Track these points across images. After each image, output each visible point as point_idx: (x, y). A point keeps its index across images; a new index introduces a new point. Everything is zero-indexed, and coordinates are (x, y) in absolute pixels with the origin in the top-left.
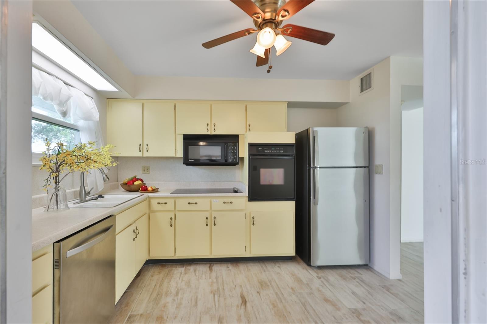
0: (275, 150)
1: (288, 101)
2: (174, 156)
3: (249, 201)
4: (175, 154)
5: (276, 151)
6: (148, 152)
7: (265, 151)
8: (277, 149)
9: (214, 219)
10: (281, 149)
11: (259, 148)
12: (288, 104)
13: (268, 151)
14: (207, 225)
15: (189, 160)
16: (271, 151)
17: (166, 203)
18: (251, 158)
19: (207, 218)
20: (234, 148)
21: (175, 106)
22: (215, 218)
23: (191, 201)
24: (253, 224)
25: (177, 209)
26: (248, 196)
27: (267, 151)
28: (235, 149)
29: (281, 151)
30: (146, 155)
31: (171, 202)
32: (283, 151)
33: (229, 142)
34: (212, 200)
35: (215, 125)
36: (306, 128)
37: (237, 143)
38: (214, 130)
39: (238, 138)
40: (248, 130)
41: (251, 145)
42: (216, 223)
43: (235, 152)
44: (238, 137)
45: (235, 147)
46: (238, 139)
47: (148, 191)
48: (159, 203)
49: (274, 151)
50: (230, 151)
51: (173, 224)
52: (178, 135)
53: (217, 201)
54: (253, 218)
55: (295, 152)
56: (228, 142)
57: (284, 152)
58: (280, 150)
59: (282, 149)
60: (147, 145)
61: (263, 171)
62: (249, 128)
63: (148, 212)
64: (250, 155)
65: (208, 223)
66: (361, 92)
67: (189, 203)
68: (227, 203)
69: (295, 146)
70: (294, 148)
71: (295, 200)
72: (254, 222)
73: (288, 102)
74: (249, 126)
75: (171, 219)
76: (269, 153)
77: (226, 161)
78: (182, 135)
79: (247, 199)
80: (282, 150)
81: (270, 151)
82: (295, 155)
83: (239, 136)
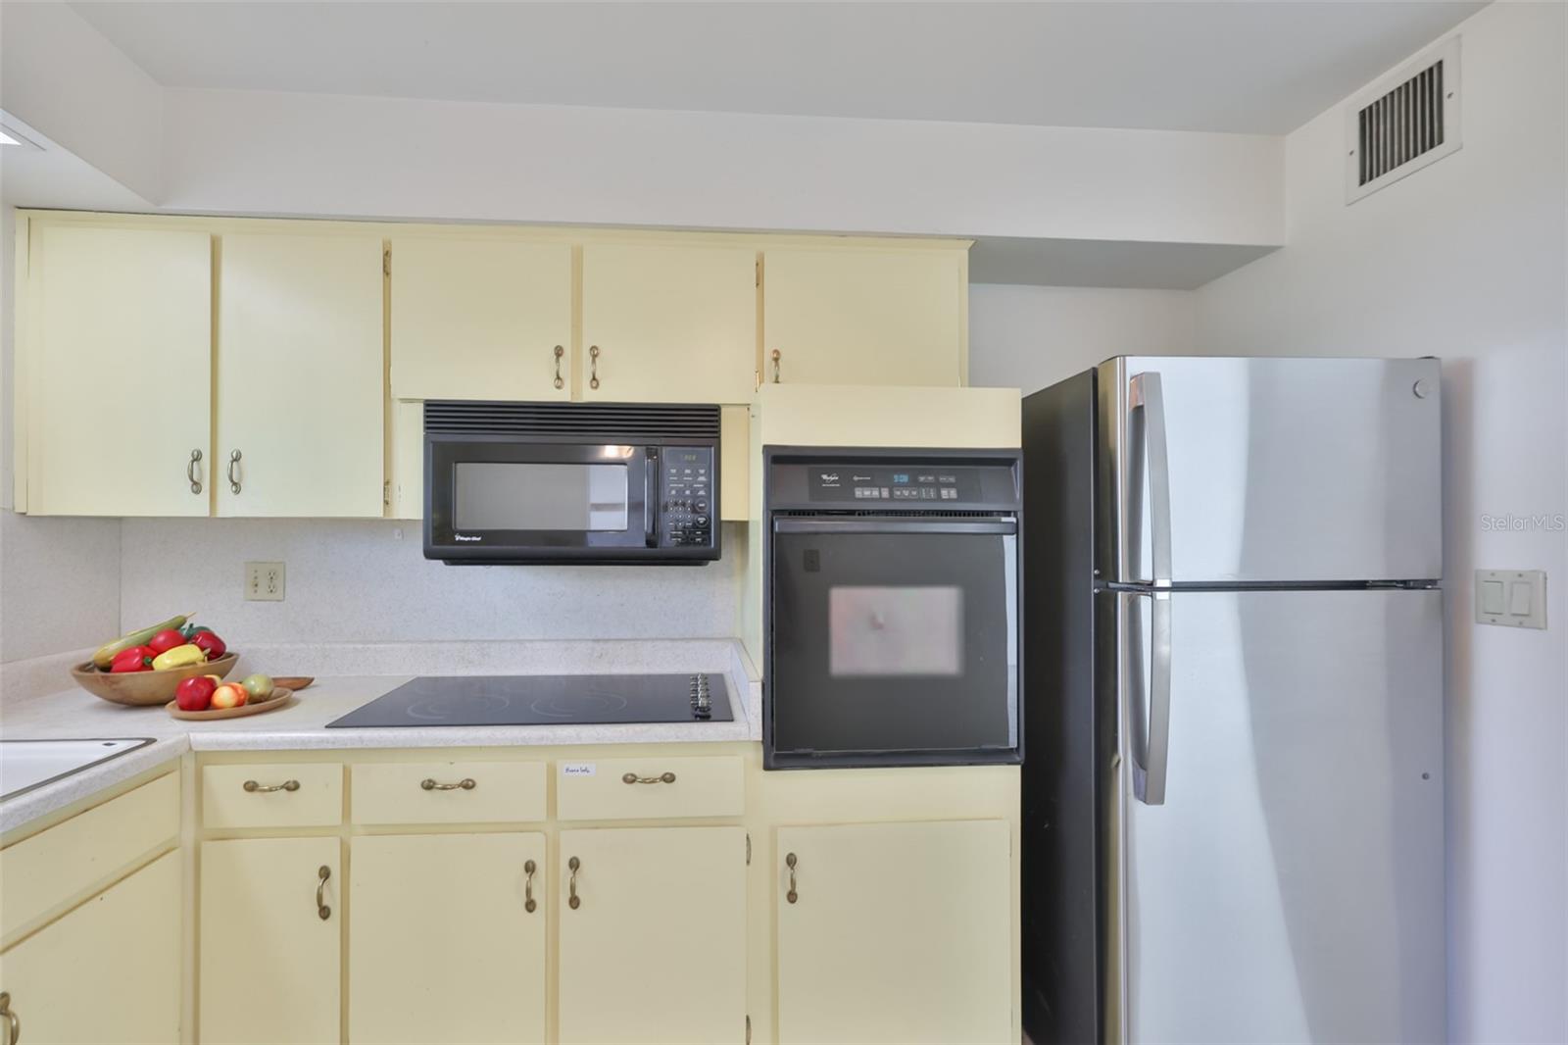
0: (914, 483)
1: (971, 238)
2: (378, 512)
3: (767, 767)
4: (386, 503)
5: (914, 493)
6: (237, 492)
7: (859, 493)
8: (922, 479)
9: (570, 873)
10: (942, 479)
11: (825, 477)
12: (971, 250)
13: (876, 493)
14: (530, 906)
15: (458, 538)
16: (891, 493)
17: (293, 787)
18: (777, 529)
19: (530, 868)
20: (696, 475)
21: (387, 254)
22: (574, 864)
23: (442, 772)
24: (792, 897)
25: (358, 816)
26: (763, 742)
27: (867, 493)
28: (702, 479)
29: (944, 493)
30: (231, 506)
31: (321, 784)
32: (953, 493)
33: (664, 441)
34: (562, 765)
35: (595, 356)
36: (1084, 367)
37: (711, 446)
38: (594, 379)
39: (719, 421)
40: (769, 376)
41: (780, 459)
42: (578, 893)
43: (702, 493)
44: (719, 416)
45: (702, 471)
46: (719, 427)
47: (217, 708)
48: (251, 787)
49: (906, 493)
50: (673, 492)
51: (332, 900)
52: (403, 405)
53: (586, 770)
54: (791, 861)
55: (1019, 495)
56: (658, 441)
57: (958, 493)
58: (938, 486)
59: (952, 479)
60: (236, 459)
61: (845, 602)
62: (774, 365)
63: (189, 836)
64: (773, 513)
65: (535, 896)
66: (1362, 182)
67: (429, 786)
68: (644, 781)
69: (1020, 464)
70: (1017, 473)
71: (1021, 757)
72: (793, 883)
73: (971, 243)
74: (776, 360)
75: (325, 873)
76: (881, 499)
77: (650, 543)
78: (421, 408)
79: (757, 755)
80: (948, 486)
81: (885, 493)
82: (1021, 515)
83: (724, 410)
